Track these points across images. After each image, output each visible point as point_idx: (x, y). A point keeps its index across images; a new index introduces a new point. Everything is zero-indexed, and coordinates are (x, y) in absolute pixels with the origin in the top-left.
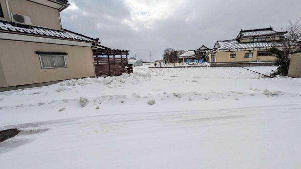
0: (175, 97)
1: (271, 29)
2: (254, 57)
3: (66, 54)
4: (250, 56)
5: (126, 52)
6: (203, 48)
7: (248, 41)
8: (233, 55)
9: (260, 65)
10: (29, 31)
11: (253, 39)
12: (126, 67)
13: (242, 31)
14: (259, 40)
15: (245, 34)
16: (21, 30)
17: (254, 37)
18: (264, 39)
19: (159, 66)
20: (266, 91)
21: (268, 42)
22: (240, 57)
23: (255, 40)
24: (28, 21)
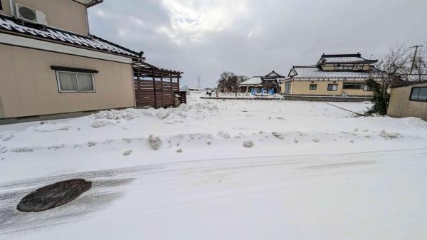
0: (275, 137)
1: (358, 56)
2: (338, 90)
3: (97, 72)
4: (334, 88)
5: (178, 75)
6: (273, 75)
7: (332, 68)
8: (313, 86)
9: (346, 100)
10: (43, 33)
11: (338, 67)
12: (177, 95)
13: (324, 56)
14: (346, 68)
15: (329, 60)
16: (32, 31)
17: (339, 64)
18: (350, 68)
19: (215, 96)
20: (383, 132)
21: (356, 71)
22: (322, 89)
23: (340, 68)
24: (41, 19)
